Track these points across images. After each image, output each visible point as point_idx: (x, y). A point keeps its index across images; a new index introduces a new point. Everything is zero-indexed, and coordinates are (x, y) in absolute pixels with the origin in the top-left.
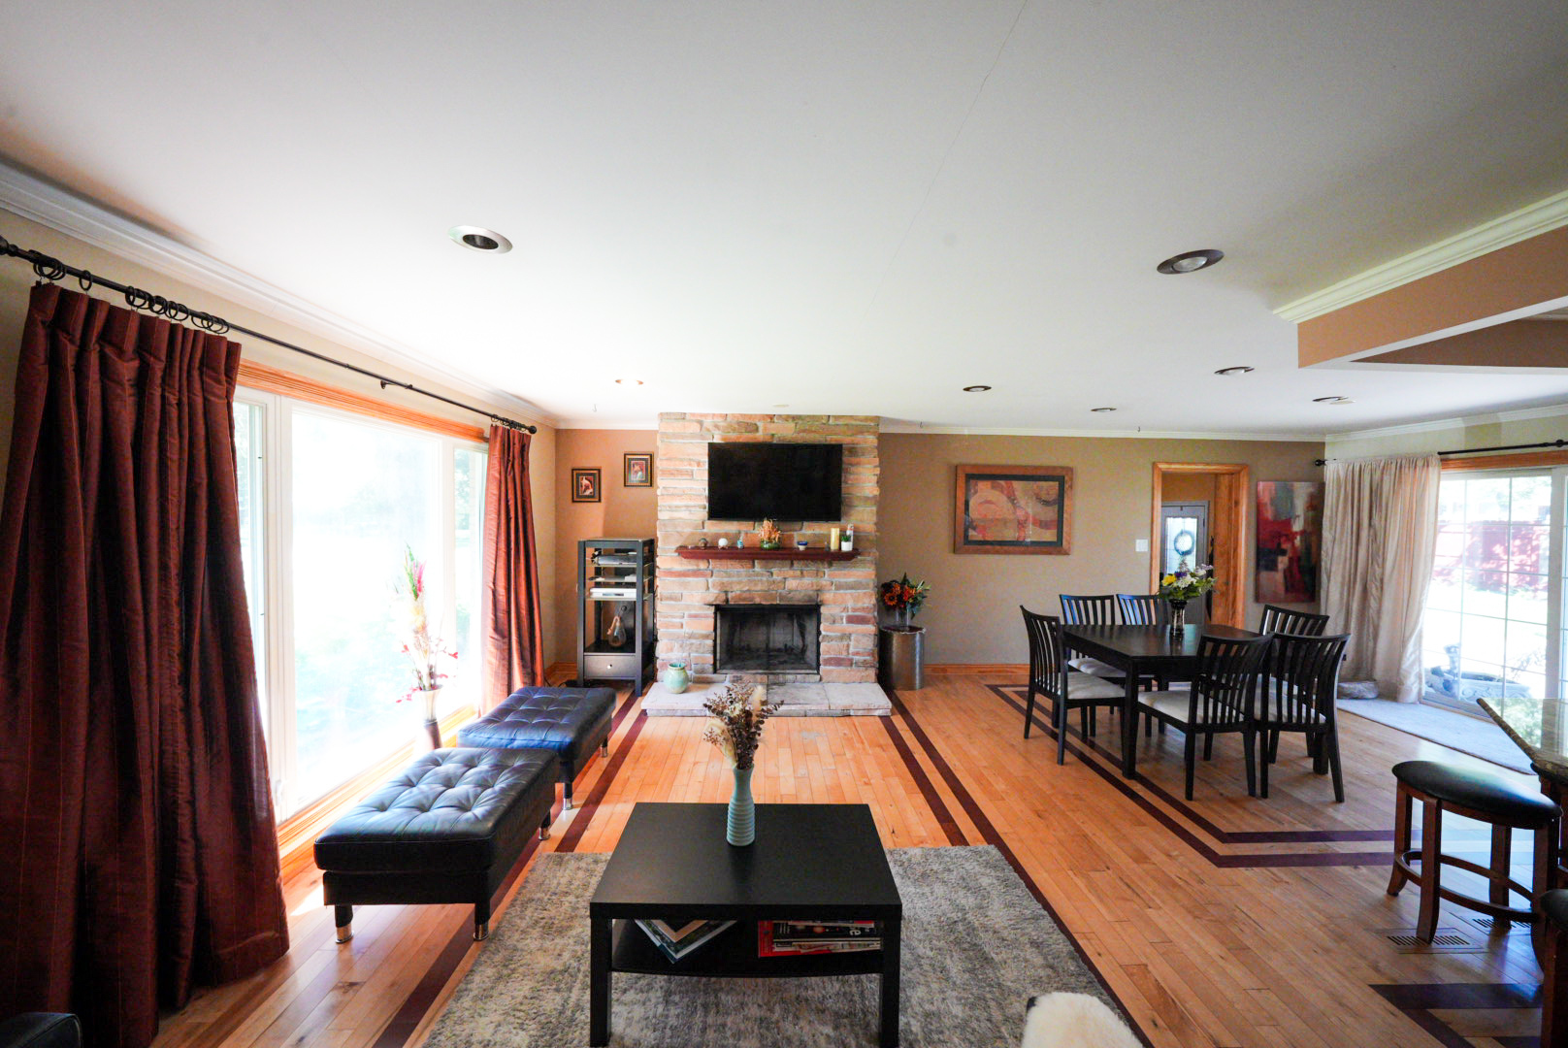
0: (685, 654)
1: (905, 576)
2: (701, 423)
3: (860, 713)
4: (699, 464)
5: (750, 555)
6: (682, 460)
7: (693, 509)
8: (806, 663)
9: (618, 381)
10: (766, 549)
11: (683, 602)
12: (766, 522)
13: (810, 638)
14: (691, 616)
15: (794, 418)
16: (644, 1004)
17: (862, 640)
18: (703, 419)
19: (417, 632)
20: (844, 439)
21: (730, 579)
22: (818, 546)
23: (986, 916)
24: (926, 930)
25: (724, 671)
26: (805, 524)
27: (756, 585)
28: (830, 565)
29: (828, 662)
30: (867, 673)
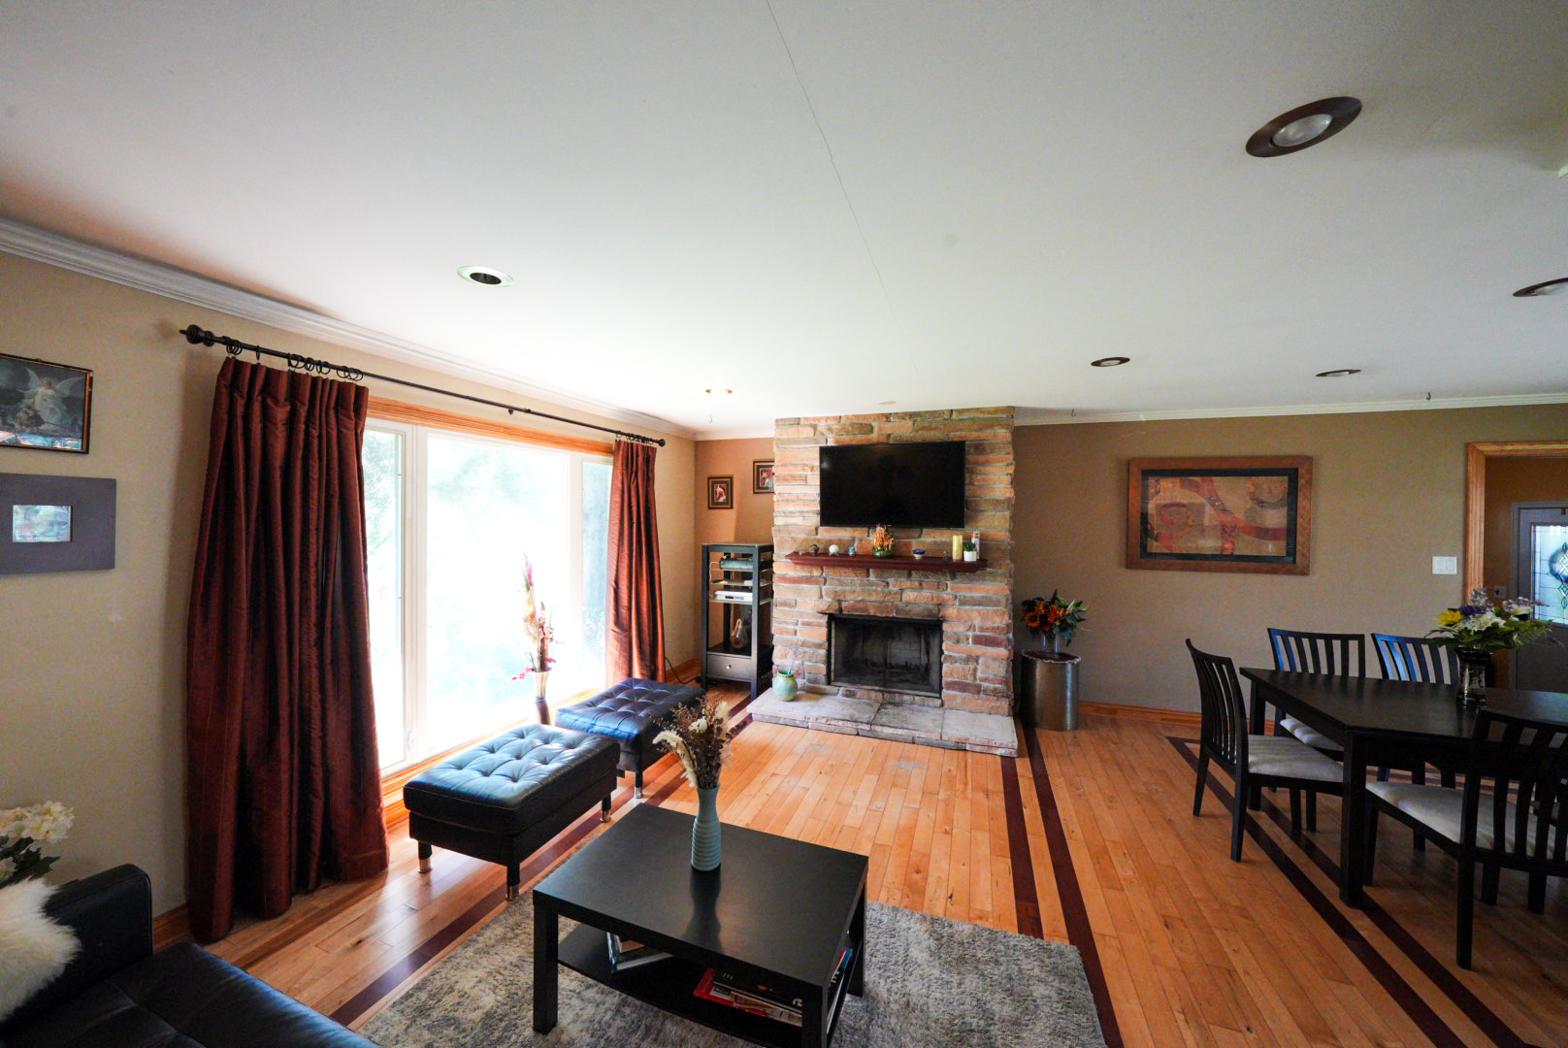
0: (797, 662)
1: (1055, 593)
2: (815, 427)
3: (978, 749)
4: (812, 469)
5: (862, 563)
6: (795, 465)
7: (807, 515)
8: (929, 684)
9: (708, 391)
10: (877, 557)
11: (797, 609)
12: (879, 528)
13: (934, 657)
14: (804, 624)
15: (912, 415)
16: (598, 1006)
17: (994, 664)
18: (816, 423)
19: (526, 621)
20: (969, 435)
21: (844, 588)
22: (937, 555)
23: (1018, 1037)
24: (928, 1028)
25: (839, 684)
26: (925, 530)
27: (870, 595)
28: (953, 577)
29: (952, 685)
30: (998, 704)
